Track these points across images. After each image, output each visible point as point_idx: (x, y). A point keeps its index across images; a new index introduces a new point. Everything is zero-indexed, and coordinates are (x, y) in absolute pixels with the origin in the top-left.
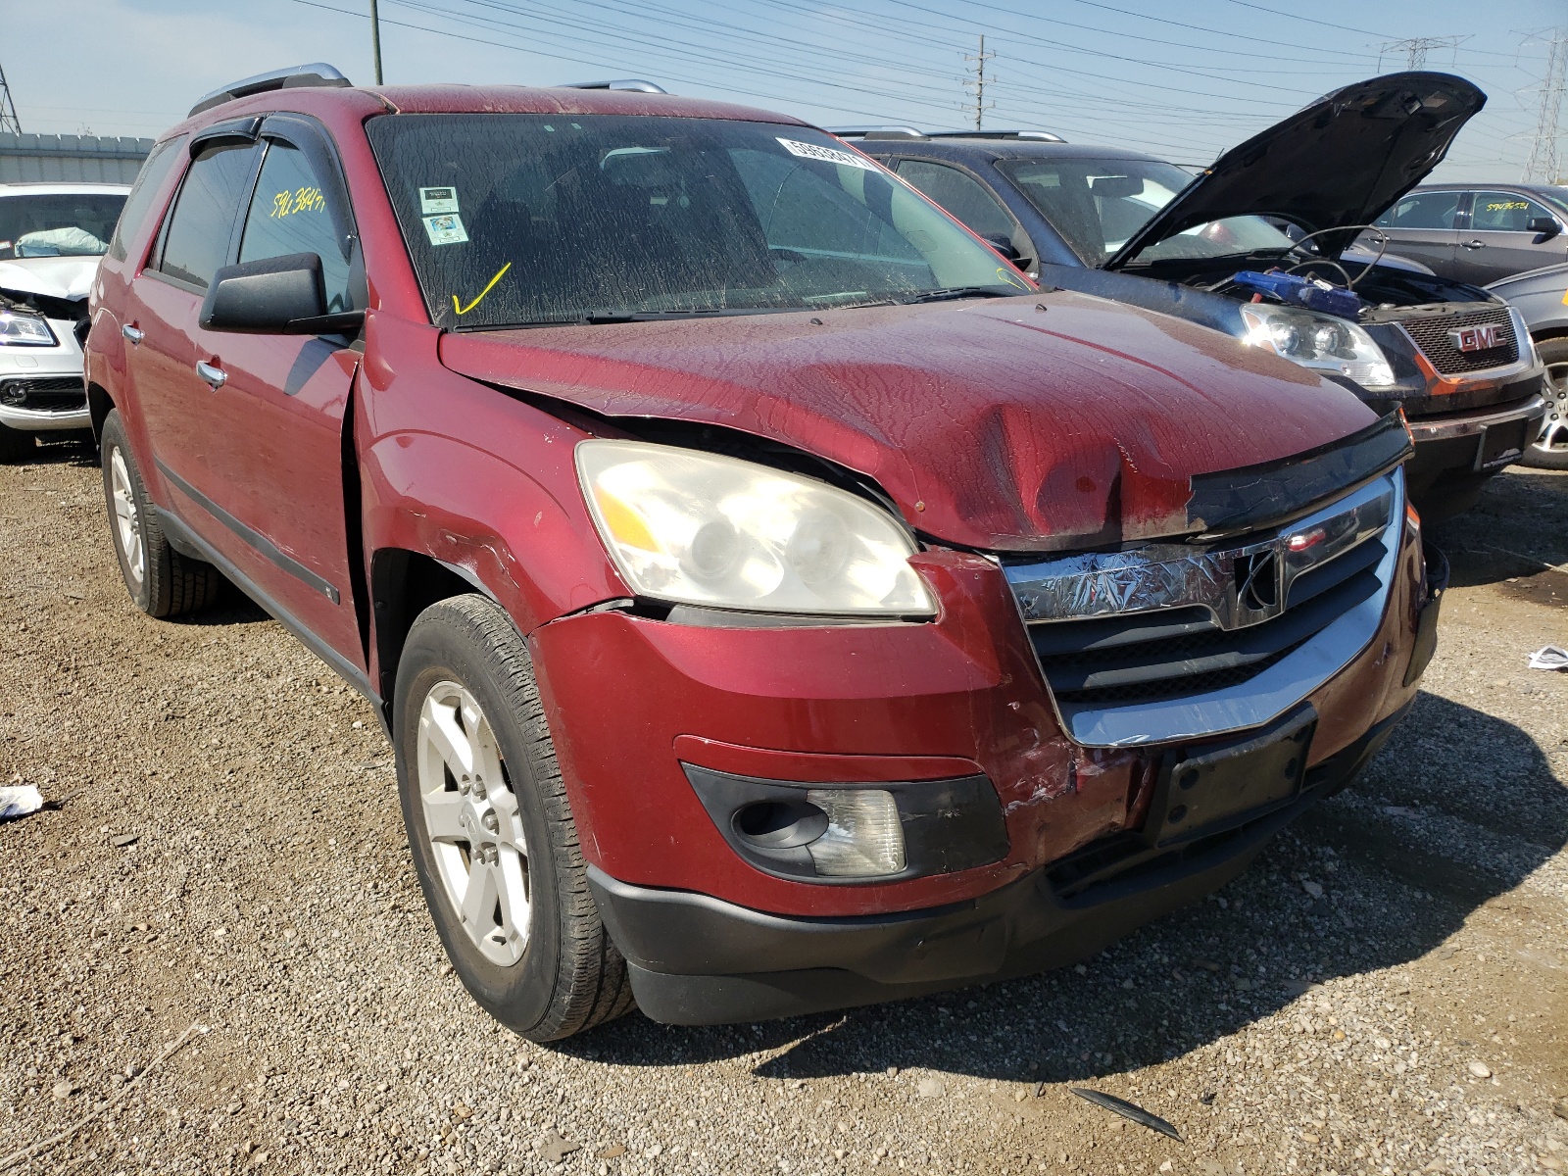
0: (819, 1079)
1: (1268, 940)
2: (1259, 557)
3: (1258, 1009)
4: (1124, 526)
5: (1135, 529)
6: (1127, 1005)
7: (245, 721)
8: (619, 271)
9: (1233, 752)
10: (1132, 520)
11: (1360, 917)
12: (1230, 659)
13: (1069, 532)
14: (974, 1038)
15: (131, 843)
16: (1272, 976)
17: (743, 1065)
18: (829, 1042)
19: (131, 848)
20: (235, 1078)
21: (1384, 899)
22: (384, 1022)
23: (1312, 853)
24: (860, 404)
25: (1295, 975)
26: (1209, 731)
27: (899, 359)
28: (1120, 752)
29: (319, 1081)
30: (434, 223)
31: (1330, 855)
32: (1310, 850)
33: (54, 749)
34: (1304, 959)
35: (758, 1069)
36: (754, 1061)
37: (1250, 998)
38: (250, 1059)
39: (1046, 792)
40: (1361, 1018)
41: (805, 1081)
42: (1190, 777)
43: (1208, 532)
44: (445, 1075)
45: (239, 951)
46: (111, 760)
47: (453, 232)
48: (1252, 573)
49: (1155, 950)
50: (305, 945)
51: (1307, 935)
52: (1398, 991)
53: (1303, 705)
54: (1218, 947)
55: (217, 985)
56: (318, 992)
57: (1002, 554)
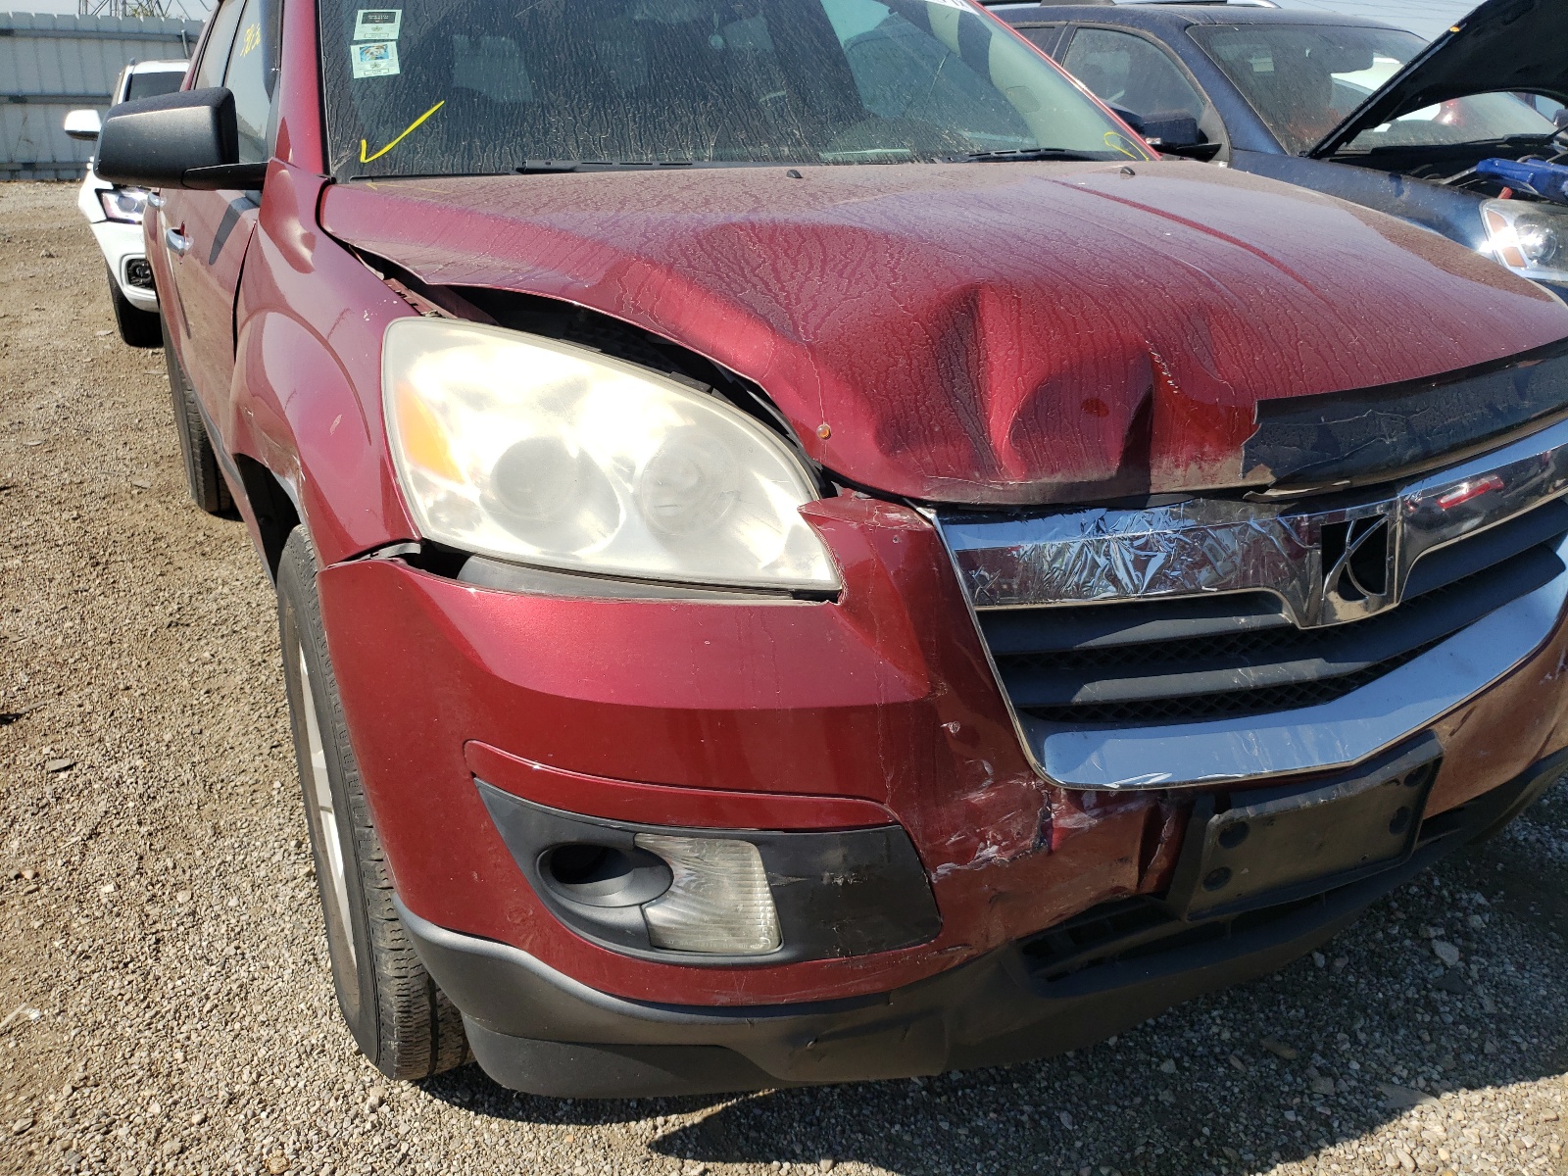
0: (729, 1165)
1: (1371, 1020)
2: (1362, 525)
3: (1340, 1126)
4: (1154, 472)
5: (1170, 475)
6: (1160, 1098)
7: (249, 633)
8: (581, 113)
9: (1303, 801)
10: (1166, 462)
11: (1507, 999)
12: (1309, 669)
13: (1058, 478)
14: (945, 1126)
15: (65, 769)
16: (1368, 1077)
17: (640, 1132)
18: (758, 1112)
19: (63, 775)
20: (40, 1085)
21: (1545, 976)
22: (237, 1026)
23: (1454, 899)
24: (778, 279)
25: (1400, 1078)
26: (1266, 771)
27: (862, 219)
28: (1127, 795)
29: (129, 1100)
30: (363, 51)
31: (1479, 905)
32: (1452, 894)
33: (41, 653)
34: (1418, 1054)
35: (657, 1142)
36: (655, 1128)
37: (1331, 1106)
38: (67, 1061)
39: (998, 852)
40: (1484, 1155)
41: (710, 1165)
42: (1234, 833)
43: (1277, 486)
44: (278, 1109)
45: (118, 915)
46: (91, 669)
47: (383, 63)
48: (1350, 549)
49: (1213, 1019)
50: (194, 913)
51: (1427, 1018)
52: (1542, 1116)
53: (1423, 735)
54: (1301, 1022)
55: (74, 957)
56: (180, 978)
57: (942, 509)
